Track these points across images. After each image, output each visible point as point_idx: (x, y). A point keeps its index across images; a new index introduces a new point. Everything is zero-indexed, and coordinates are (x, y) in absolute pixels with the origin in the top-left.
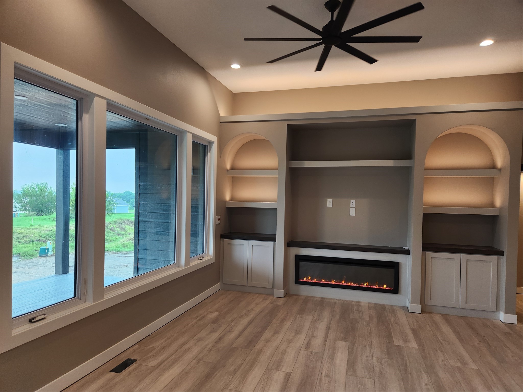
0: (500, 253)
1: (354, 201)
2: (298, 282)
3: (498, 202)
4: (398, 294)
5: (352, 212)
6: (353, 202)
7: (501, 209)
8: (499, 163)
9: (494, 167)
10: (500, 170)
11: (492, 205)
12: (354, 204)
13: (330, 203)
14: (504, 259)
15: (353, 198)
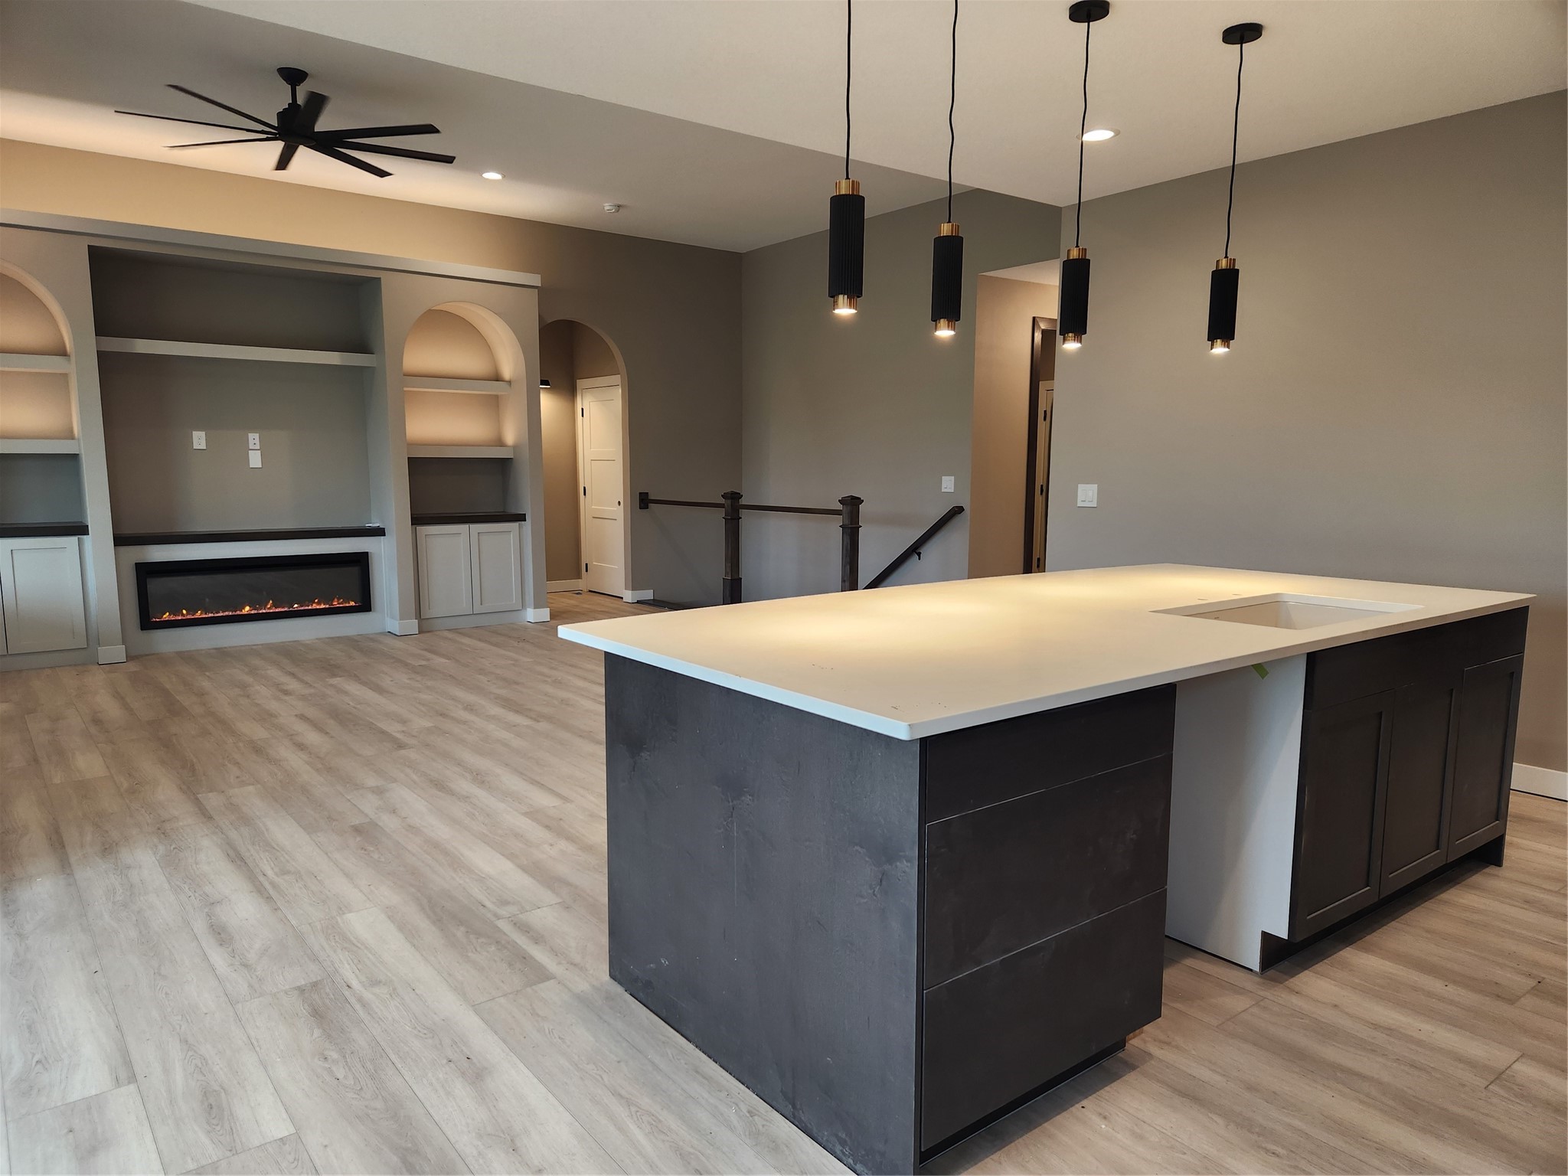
0: (521, 518)
1: (257, 436)
2: (147, 624)
3: (510, 436)
4: (371, 611)
5: (255, 460)
6: (254, 439)
7: (515, 447)
8: (507, 372)
9: (497, 378)
10: (509, 382)
11: (500, 443)
12: (257, 441)
13: (199, 440)
14: (527, 525)
15: (253, 430)
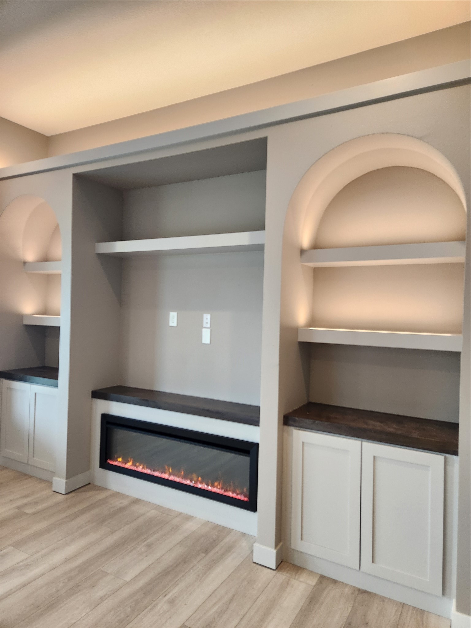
1: (209, 315)
2: (104, 464)
4: (256, 510)
5: (206, 338)
6: (207, 318)
12: (209, 321)
13: (173, 319)
15: (207, 309)
